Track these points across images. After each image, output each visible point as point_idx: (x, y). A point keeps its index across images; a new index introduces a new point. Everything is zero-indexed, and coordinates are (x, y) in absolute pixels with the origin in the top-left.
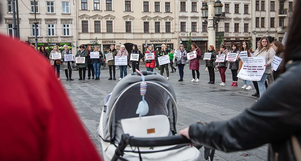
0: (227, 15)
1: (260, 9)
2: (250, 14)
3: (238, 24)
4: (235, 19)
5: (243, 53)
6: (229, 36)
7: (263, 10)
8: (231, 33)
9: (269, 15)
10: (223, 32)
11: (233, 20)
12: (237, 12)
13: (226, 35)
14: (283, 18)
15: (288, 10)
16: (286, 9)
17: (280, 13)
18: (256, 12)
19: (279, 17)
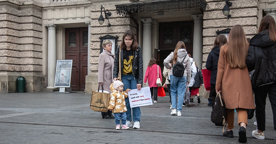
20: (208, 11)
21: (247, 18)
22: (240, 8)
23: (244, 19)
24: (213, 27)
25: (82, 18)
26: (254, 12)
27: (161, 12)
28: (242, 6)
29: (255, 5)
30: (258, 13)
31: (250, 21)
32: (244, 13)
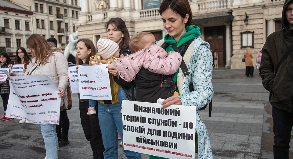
0: (7, 30)
1: (41, 27)
2: (31, 31)
3: (20, 40)
4: (16, 35)
5: (18, 68)
6: (12, 51)
7: (43, 28)
8: (13, 48)
9: (49, 33)
10: (4, 47)
11: (14, 36)
12: (18, 27)
13: (8, 50)
14: (61, 36)
15: (65, 30)
16: (63, 29)
17: (59, 32)
18: (37, 30)
19: (58, 35)
20: (235, 21)
21: (257, 25)
22: (254, 19)
23: (256, 25)
24: (238, 30)
25: (159, 27)
26: (261, 21)
27: (207, 22)
28: (254, 18)
29: (262, 17)
30: (263, 21)
31: (259, 26)
32: (256, 22)
